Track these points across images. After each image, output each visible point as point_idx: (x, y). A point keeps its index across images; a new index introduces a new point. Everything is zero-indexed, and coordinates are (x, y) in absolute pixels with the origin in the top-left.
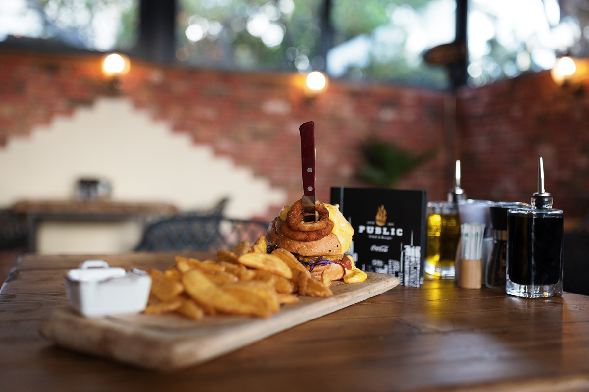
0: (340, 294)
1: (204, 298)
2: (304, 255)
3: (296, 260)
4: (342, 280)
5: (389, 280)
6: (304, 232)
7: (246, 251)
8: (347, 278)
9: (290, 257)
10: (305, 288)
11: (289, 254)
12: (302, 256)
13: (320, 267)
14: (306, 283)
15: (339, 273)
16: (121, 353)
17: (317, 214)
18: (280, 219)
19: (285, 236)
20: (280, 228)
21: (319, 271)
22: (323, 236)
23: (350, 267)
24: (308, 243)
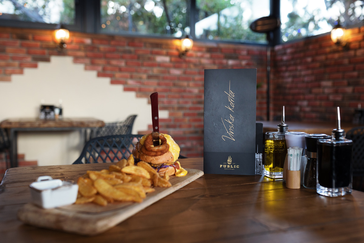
0: (175, 184)
1: (107, 194)
2: (154, 163)
3: (151, 167)
4: (174, 175)
5: (199, 173)
6: (154, 152)
7: (125, 165)
8: (177, 174)
9: (147, 166)
10: (157, 182)
11: (147, 164)
12: (153, 164)
13: (163, 169)
14: (157, 180)
15: (173, 171)
16: (67, 227)
17: (160, 141)
18: (140, 144)
19: (143, 153)
20: (141, 149)
21: (163, 171)
22: (164, 153)
23: (178, 168)
24: (156, 157)
